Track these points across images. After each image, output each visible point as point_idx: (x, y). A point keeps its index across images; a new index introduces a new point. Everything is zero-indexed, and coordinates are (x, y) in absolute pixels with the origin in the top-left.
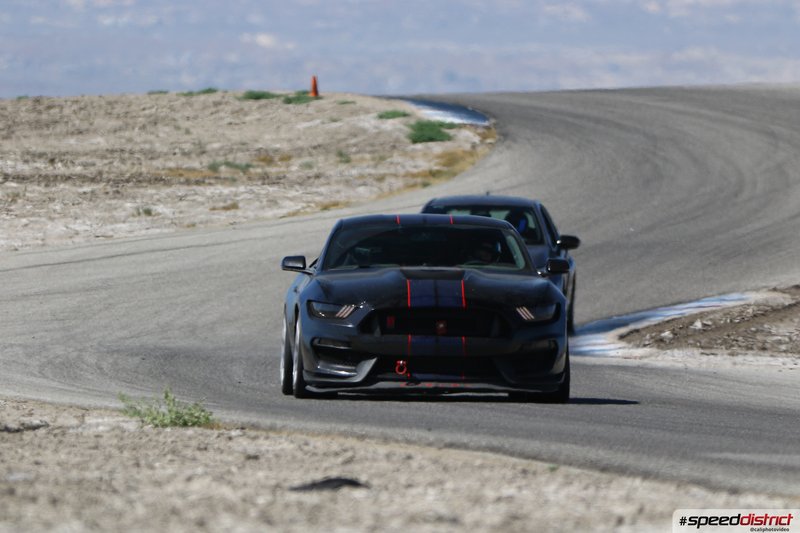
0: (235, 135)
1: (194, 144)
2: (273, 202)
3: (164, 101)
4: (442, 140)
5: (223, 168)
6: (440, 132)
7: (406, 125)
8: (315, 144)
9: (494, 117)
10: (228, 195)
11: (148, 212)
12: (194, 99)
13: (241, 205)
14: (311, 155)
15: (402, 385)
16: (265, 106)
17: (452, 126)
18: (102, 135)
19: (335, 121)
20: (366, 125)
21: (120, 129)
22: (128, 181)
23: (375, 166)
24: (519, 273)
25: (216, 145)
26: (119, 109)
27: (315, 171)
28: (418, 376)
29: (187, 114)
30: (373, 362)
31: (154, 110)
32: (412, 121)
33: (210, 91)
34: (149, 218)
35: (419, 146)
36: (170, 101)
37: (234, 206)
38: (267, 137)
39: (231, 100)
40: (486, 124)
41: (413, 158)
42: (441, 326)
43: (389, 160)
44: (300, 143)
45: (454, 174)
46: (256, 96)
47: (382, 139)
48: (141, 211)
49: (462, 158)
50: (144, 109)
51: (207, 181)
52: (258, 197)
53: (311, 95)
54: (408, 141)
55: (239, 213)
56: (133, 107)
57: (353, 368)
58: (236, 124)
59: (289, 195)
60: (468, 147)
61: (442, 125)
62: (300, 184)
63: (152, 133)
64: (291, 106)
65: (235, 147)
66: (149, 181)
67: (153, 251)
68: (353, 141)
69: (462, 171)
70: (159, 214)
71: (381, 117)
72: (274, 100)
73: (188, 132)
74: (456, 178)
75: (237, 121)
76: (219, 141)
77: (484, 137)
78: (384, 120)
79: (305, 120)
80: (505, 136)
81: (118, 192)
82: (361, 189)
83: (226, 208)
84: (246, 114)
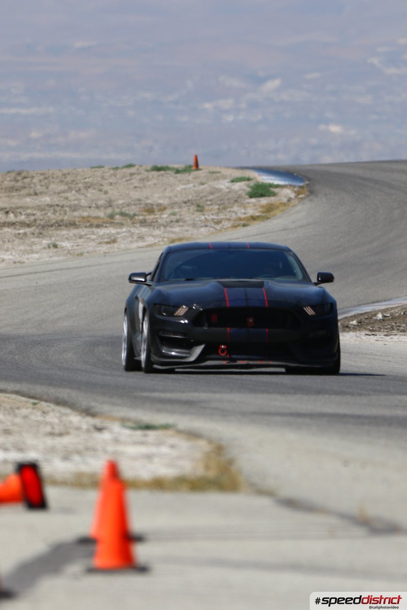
0: (135, 195)
1: (106, 201)
2: (141, 238)
3: (99, 173)
4: (269, 196)
5: (118, 217)
6: (269, 191)
7: (248, 186)
8: (186, 200)
9: (309, 180)
10: (114, 234)
11: (55, 246)
12: (118, 171)
13: (119, 240)
14: (180, 207)
15: (224, 363)
16: (163, 175)
17: (277, 186)
18: (50, 196)
19: (203, 184)
20: (222, 187)
21: (64, 192)
22: (52, 226)
23: (217, 214)
24: (299, 282)
25: (120, 202)
26: (69, 179)
27: (178, 217)
28: (234, 356)
29: (111, 181)
30: (202, 347)
31: (91, 179)
32: (252, 183)
33: (130, 166)
34: (55, 250)
35: (253, 200)
36: (103, 173)
37: (114, 241)
38: (156, 195)
39: (143, 172)
40: (302, 184)
41: (245, 208)
42: (251, 320)
43: (229, 210)
44: (176, 199)
45: (268, 218)
46: (158, 169)
47: (230, 196)
48: (51, 245)
49: (278, 207)
50: (85, 178)
51: (104, 225)
52: (132, 235)
53: (194, 168)
54: (247, 196)
55: (116, 245)
56: (79, 177)
57: (188, 351)
58: (140, 187)
59: (154, 234)
60: (285, 200)
61: (271, 185)
62: (165, 226)
63: (83, 194)
64: (178, 175)
65: (132, 203)
66: (66, 226)
67: (44, 272)
68: (211, 197)
69: (274, 215)
70: (62, 247)
71: (233, 181)
72: (169, 172)
73: (106, 193)
74: (269, 220)
75: (141, 185)
76: (123, 199)
77: (298, 193)
78: (234, 183)
79: (183, 184)
80: (312, 192)
81: (41, 234)
82: (203, 230)
83: (108, 243)
84: (148, 181)
